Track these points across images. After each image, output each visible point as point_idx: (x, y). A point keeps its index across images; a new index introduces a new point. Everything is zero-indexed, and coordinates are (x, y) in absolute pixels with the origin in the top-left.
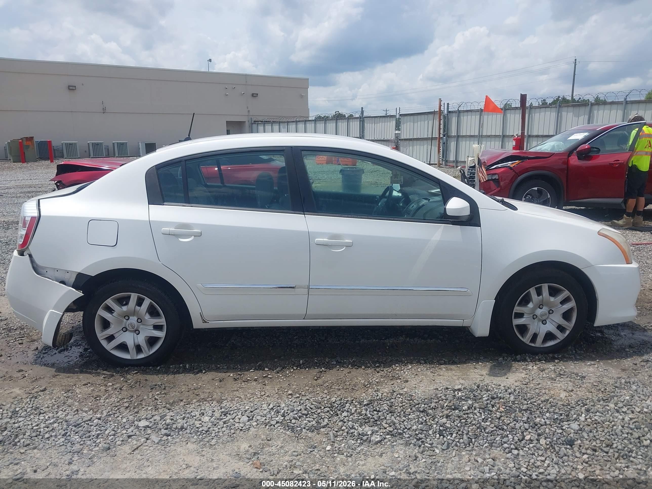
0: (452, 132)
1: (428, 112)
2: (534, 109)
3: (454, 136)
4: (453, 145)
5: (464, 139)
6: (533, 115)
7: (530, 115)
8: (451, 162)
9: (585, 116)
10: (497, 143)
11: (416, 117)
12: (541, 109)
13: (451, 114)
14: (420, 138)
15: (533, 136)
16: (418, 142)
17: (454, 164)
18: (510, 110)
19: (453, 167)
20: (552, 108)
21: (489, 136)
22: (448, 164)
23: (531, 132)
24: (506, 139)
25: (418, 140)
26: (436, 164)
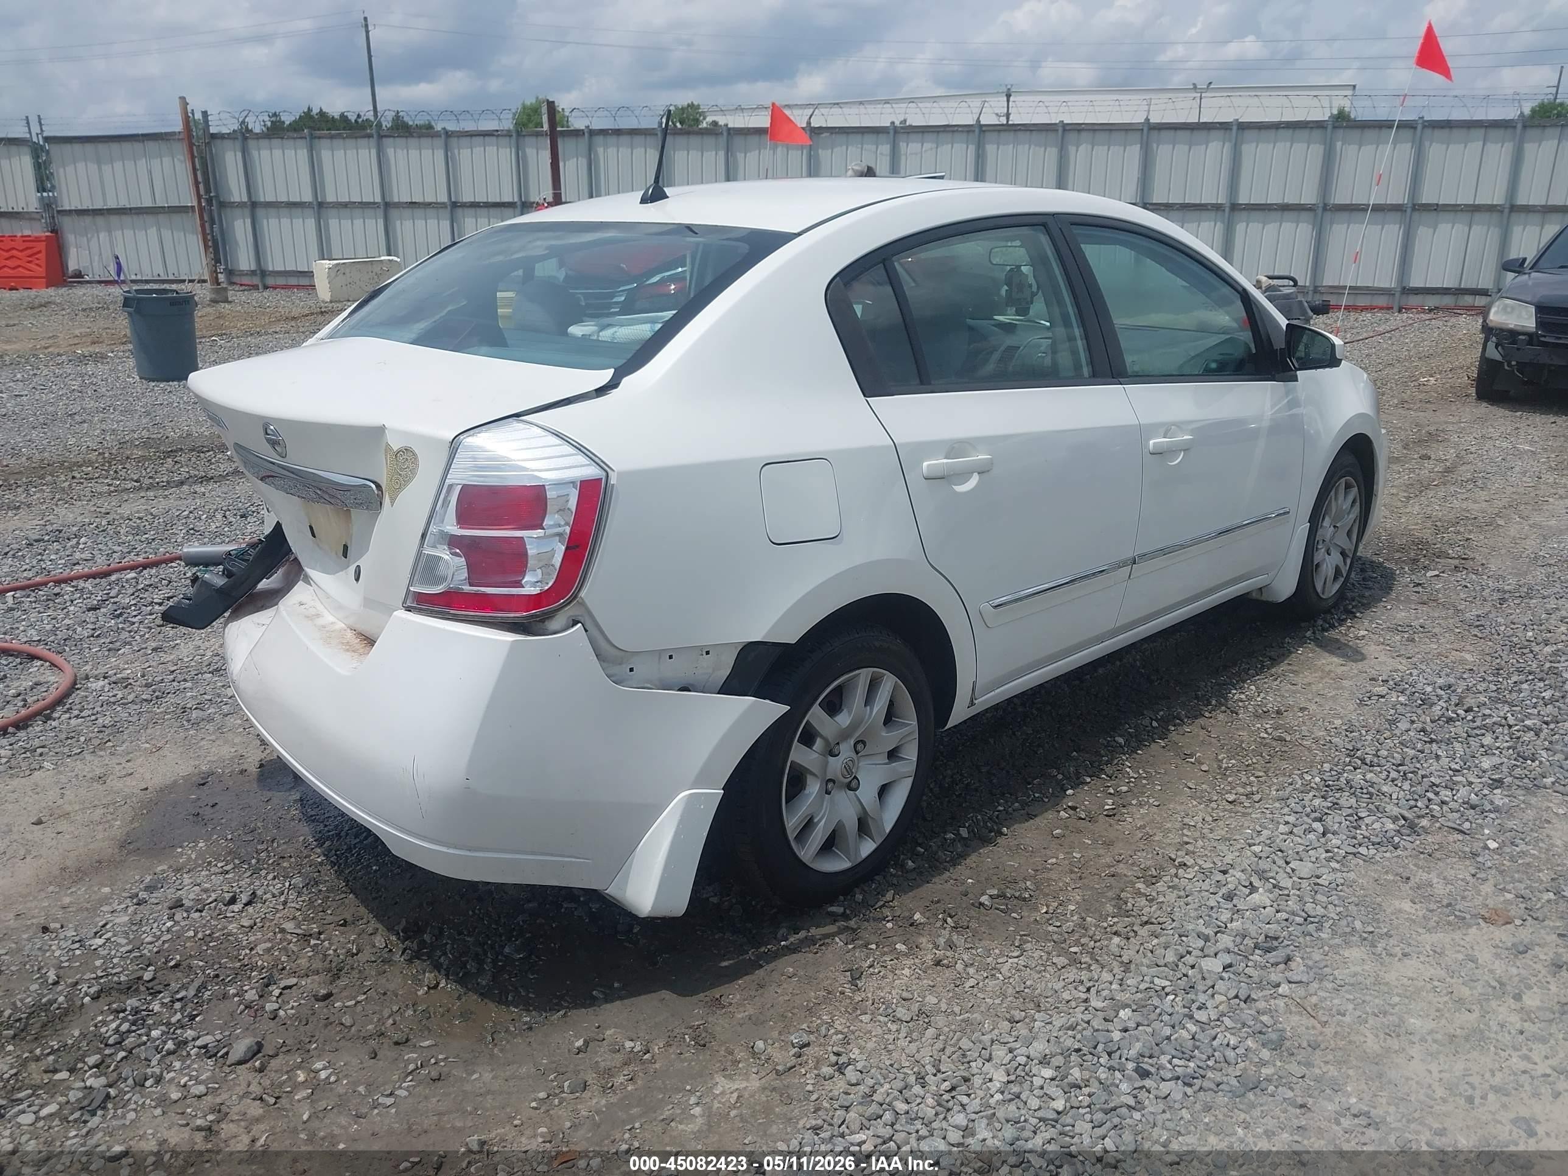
0: (230, 192)
1: (143, 135)
2: (456, 139)
3: (241, 205)
4: (240, 228)
5: (272, 211)
6: (456, 151)
7: (449, 154)
8: (242, 274)
9: (580, 159)
10: (371, 223)
11: (102, 148)
12: (474, 138)
13: (218, 142)
14: (130, 209)
15: (464, 205)
16: (127, 219)
17: (256, 280)
18: (392, 139)
19: (255, 287)
20: (500, 138)
21: (345, 205)
22: (236, 279)
23: (456, 197)
24: (394, 213)
25: (125, 214)
26: (204, 281)
